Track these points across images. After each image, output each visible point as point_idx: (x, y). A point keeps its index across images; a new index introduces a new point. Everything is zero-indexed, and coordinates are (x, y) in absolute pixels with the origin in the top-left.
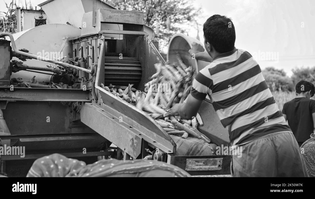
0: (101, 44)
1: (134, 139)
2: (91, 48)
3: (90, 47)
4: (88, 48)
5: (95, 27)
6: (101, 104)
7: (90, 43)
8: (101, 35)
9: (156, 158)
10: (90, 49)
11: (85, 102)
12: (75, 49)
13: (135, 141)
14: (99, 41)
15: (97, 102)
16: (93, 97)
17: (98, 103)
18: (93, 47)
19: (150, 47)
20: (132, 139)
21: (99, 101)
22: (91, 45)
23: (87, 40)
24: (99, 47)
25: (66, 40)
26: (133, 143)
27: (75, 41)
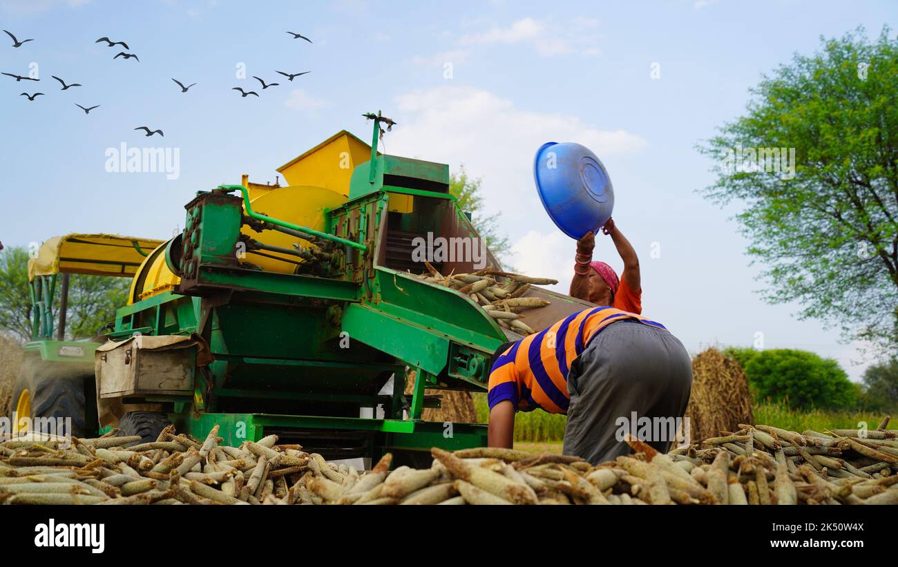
0: (382, 208)
1: (436, 343)
2: (365, 217)
3: (362, 215)
4: (359, 218)
5: (372, 183)
6: (378, 303)
7: (363, 210)
8: (383, 193)
9: (474, 366)
10: (362, 219)
11: (350, 302)
12: (336, 226)
13: (437, 347)
14: (379, 204)
15: (370, 301)
16: (365, 295)
17: (373, 301)
18: (368, 216)
19: (458, 217)
20: (433, 345)
21: (374, 299)
22: (364, 212)
23: (358, 206)
24: (379, 214)
25: (322, 212)
26: (433, 352)
27: (337, 212)
